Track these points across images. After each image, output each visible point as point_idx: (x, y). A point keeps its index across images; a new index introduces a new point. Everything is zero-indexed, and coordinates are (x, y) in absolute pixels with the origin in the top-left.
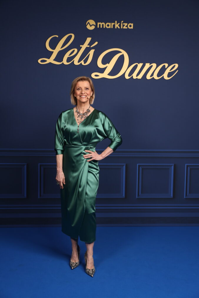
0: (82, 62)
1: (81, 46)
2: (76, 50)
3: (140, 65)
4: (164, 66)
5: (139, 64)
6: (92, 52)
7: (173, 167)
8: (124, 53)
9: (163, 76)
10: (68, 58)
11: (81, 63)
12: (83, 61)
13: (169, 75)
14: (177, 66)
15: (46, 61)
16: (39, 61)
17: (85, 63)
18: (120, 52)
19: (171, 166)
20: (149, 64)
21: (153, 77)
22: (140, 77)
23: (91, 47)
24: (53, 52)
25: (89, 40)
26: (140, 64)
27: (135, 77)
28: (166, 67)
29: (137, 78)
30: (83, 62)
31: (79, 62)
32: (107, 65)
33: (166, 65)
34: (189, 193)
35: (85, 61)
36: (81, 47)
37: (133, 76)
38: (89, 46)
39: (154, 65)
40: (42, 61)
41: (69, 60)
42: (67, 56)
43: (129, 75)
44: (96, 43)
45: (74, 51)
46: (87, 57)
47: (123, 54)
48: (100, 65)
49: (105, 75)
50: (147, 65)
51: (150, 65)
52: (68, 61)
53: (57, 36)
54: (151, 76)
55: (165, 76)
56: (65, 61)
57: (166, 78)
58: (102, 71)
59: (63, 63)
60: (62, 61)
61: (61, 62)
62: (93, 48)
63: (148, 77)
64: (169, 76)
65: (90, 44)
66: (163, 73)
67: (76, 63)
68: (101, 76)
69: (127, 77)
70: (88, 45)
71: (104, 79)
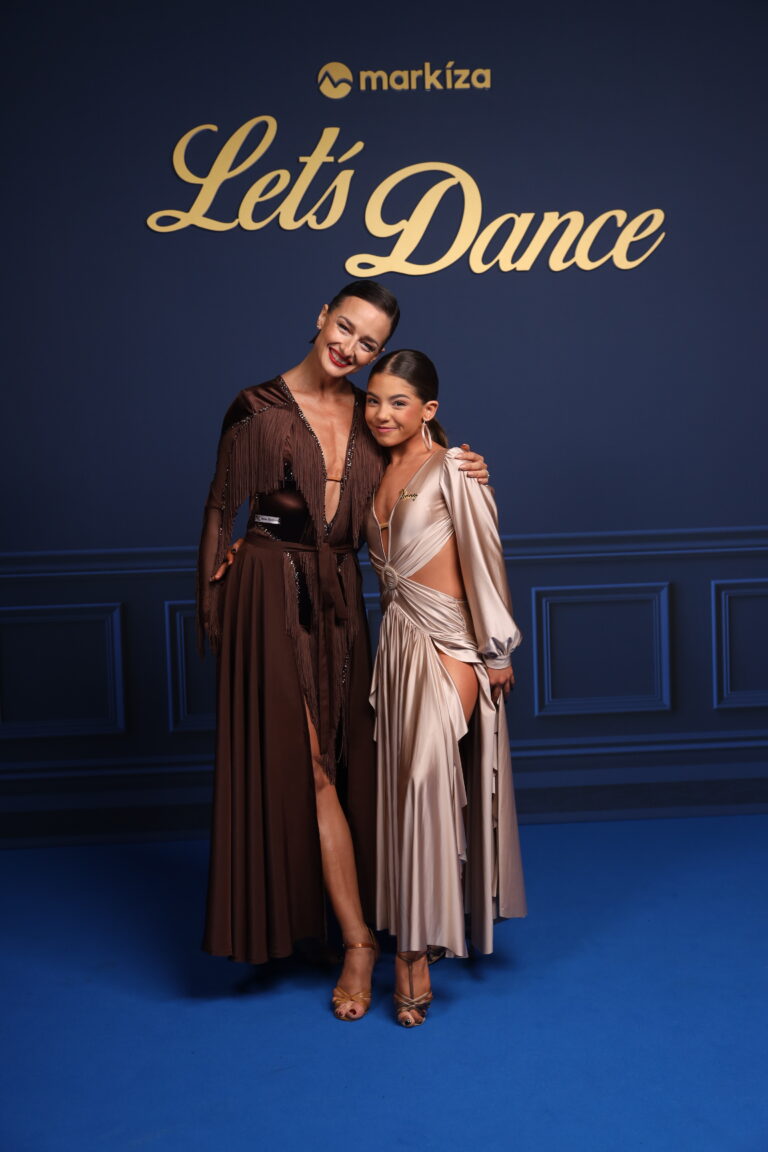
0: (310, 219)
1: (302, 159)
2: (285, 176)
3: (523, 221)
4: (613, 219)
5: (519, 216)
6: (343, 181)
7: (664, 594)
8: (461, 177)
9: (611, 258)
10: (258, 205)
11: (306, 223)
12: (314, 214)
13: (633, 251)
14: (659, 216)
15: (176, 220)
16: (152, 222)
17: (320, 221)
18: (448, 176)
19: (657, 590)
20: (556, 214)
21: (575, 264)
22: (526, 263)
23: (341, 160)
24: (201, 186)
25: (330, 135)
26: (523, 215)
27: (506, 266)
28: (620, 224)
29: (515, 269)
30: (314, 218)
31: (297, 218)
32: (403, 224)
33: (621, 216)
34: (731, 690)
35: (321, 216)
36: (305, 164)
37: (498, 262)
38: (331, 159)
39: (576, 218)
40: (162, 222)
41: (260, 212)
42: (253, 197)
43: (486, 259)
44: (359, 147)
45: (276, 180)
46: (326, 199)
47: (459, 185)
48: (376, 226)
49: (396, 262)
50: (551, 220)
51: (559, 217)
52: (257, 216)
53: (214, 128)
54: (566, 260)
55: (619, 256)
56: (245, 220)
57: (622, 262)
58: (385, 246)
59: (239, 225)
60: (237, 217)
61: (232, 221)
62: (347, 165)
63: (557, 263)
64: (631, 256)
65: (337, 150)
66: (611, 245)
67: (288, 222)
68: (381, 265)
69: (478, 266)
70: (329, 155)
71: (392, 276)
